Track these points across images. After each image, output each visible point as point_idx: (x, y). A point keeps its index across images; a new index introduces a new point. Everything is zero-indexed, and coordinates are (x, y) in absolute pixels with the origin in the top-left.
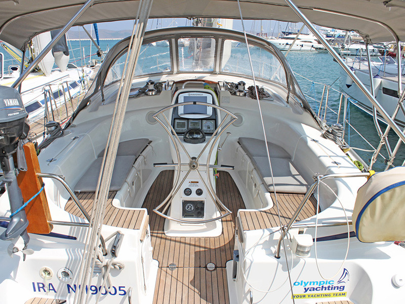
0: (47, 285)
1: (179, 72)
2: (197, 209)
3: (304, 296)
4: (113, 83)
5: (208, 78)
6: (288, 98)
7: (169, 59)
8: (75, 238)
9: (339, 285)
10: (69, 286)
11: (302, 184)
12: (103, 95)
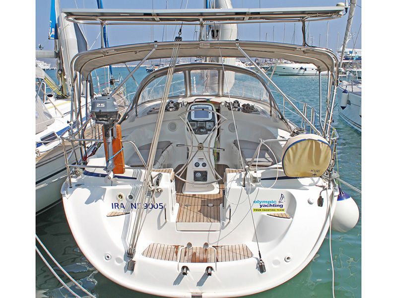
0: (120, 205)
1: (191, 96)
2: (202, 176)
3: (260, 210)
4: (142, 103)
5: (214, 99)
6: (271, 112)
7: (184, 86)
8: (136, 179)
9: (280, 204)
10: (132, 204)
11: (269, 161)
12: (136, 112)
